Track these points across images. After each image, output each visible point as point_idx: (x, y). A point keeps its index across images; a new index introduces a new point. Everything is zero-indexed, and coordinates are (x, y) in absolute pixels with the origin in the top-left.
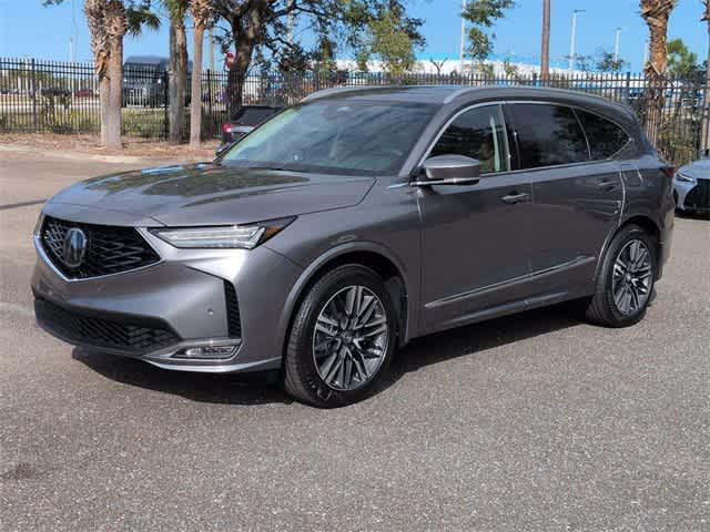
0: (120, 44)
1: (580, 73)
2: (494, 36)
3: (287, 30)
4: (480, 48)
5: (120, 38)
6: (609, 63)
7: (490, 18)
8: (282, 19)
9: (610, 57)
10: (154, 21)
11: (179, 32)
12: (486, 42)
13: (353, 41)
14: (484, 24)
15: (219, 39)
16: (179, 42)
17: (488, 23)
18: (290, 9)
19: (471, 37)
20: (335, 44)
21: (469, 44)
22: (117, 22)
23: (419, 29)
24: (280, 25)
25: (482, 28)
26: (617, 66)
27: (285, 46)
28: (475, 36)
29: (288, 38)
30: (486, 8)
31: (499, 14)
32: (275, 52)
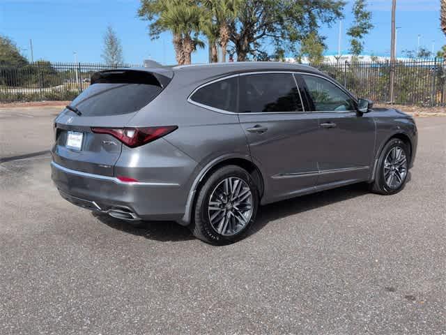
0: (190, 56)
1: (408, 59)
2: (364, 43)
3: (260, 46)
4: (357, 49)
5: (190, 54)
6: (424, 54)
7: (361, 34)
8: (258, 41)
9: (424, 50)
10: (202, 45)
11: (213, 49)
12: (360, 46)
13: (292, 49)
14: (358, 37)
15: (229, 51)
16: (214, 54)
17: (361, 37)
18: (262, 35)
19: (352, 44)
20: (284, 51)
21: (352, 47)
22: (188, 46)
23: (324, 42)
24: (257, 44)
25: (358, 39)
26: (427, 55)
27: (259, 53)
28: (354, 43)
29: (260, 49)
30: (360, 29)
31: (366, 32)
32: (255, 56)
